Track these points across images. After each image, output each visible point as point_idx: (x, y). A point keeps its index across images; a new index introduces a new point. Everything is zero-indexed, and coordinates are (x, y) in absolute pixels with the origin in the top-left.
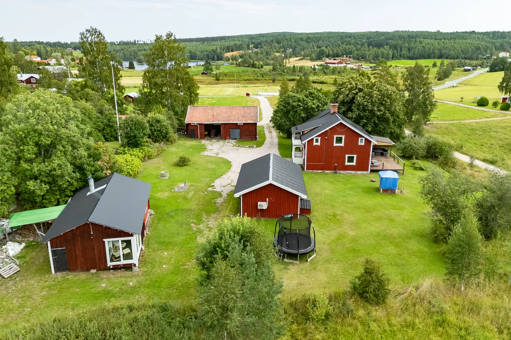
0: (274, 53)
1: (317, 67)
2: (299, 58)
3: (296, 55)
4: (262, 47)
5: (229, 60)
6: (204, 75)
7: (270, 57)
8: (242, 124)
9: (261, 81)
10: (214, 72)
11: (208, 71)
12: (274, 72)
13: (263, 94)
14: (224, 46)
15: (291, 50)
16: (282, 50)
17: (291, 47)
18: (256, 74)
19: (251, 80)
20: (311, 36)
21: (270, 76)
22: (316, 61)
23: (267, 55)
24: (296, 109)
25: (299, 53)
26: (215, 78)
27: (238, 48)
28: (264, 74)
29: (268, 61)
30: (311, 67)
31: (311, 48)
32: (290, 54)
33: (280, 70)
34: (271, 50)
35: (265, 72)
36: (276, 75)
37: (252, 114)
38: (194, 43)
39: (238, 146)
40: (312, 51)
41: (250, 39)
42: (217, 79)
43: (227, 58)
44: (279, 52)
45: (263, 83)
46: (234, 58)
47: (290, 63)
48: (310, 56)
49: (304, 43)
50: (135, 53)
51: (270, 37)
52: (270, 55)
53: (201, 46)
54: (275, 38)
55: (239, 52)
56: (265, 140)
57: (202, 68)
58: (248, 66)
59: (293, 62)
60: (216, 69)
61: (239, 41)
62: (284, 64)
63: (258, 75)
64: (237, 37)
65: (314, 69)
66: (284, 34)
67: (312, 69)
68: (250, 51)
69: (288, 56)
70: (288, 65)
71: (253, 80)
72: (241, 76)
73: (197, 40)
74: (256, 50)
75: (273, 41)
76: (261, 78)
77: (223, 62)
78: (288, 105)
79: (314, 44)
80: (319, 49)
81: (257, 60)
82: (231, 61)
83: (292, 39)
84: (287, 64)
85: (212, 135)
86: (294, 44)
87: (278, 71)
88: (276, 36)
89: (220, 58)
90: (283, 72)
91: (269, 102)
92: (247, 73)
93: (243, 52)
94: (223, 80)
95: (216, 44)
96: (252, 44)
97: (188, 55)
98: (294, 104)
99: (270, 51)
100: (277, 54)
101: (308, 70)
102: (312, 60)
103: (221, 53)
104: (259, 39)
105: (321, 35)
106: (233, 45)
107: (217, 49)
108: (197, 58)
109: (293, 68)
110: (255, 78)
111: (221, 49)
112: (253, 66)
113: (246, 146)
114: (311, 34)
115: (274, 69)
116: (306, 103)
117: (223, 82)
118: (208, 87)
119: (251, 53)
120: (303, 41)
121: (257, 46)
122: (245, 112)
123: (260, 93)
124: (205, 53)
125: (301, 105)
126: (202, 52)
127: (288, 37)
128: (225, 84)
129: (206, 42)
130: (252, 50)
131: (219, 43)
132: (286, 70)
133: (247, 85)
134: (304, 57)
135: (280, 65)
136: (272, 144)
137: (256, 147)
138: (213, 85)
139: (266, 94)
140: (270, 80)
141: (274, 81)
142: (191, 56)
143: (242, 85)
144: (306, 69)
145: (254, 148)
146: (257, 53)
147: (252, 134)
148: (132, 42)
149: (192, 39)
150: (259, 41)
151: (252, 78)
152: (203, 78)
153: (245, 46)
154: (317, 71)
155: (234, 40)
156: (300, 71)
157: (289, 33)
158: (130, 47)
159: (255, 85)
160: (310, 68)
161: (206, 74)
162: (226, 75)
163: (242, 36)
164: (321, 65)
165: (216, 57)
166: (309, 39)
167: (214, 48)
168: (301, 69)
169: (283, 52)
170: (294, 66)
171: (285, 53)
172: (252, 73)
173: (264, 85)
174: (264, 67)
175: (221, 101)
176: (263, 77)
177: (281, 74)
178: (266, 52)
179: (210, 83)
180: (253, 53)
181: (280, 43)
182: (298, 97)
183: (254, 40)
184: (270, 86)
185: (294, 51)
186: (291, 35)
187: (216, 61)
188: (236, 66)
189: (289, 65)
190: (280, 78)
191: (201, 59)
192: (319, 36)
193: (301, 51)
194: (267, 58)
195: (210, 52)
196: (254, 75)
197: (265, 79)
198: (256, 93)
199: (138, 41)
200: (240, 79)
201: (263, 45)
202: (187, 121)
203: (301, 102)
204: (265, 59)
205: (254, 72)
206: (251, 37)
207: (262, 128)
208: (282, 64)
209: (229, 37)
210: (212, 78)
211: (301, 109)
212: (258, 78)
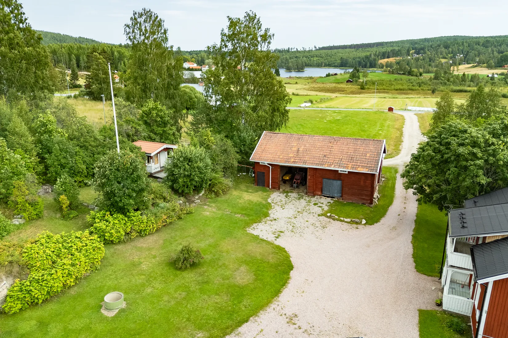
0: (439, 59)
1: (496, 76)
2: (472, 65)
3: (467, 62)
4: (425, 53)
5: (382, 68)
6: (349, 83)
7: (433, 64)
8: (347, 173)
9: (417, 91)
10: (361, 80)
11: (354, 79)
12: (435, 81)
13: (414, 108)
14: (380, 52)
15: (462, 56)
16: (450, 56)
17: (463, 52)
18: (412, 83)
19: (404, 90)
20: (491, 39)
21: (429, 85)
22: (495, 69)
23: (430, 61)
24: (464, 163)
25: (472, 59)
26: (359, 87)
27: (395, 54)
28: (423, 82)
29: (430, 68)
30: (488, 76)
31: (489, 54)
32: (461, 60)
33: (443, 79)
34: (436, 56)
35: (424, 80)
36: (438, 84)
37: (368, 155)
38: (347, 50)
39: (330, 217)
40: (490, 57)
41: (411, 43)
42: (362, 88)
43: (381, 65)
44: (445, 58)
45: (419, 93)
46: (388, 65)
47: (459, 71)
48: (487, 63)
49: (480, 48)
50: (287, 60)
51: (437, 41)
52: (434, 62)
53: (354, 53)
54: (442, 42)
55: (397, 58)
56: (391, 203)
57: (348, 75)
58: (403, 74)
59: (463, 69)
60: (364, 76)
61: (399, 46)
62: (451, 72)
63: (414, 84)
64: (396, 43)
65: (492, 78)
66: (455, 38)
67: (490, 79)
68: (409, 58)
69: (457, 63)
70: (456, 73)
71: (406, 90)
72: (392, 84)
73: (351, 47)
74: (418, 56)
75: (439, 46)
76: (417, 87)
77: (375, 69)
78: (447, 149)
79: (495, 49)
80: (501, 54)
81: (417, 67)
82: (385, 67)
83: (465, 43)
84: (454, 72)
85: (295, 183)
86: (466, 49)
87: (442, 80)
88: (444, 40)
89: (373, 65)
90: (448, 80)
91: (419, 122)
92: (401, 82)
93: (401, 58)
94: (369, 89)
95: (372, 50)
96: (413, 49)
97: (339, 62)
98: (461, 150)
99: (434, 56)
100: (443, 61)
101: (483, 79)
102: (489, 67)
103: (375, 60)
104: (422, 44)
105: (505, 38)
106: (390, 51)
107: (370, 55)
108: (348, 65)
109: (462, 77)
110: (410, 87)
111: (375, 55)
112: (410, 73)
113: (346, 220)
114: (492, 37)
115: (436, 78)
116: (494, 150)
117: (368, 92)
118: (346, 97)
119: (410, 59)
120: (479, 45)
121: (419, 51)
122: (355, 150)
123: (409, 108)
124: (358, 59)
125: (480, 155)
126: (354, 59)
127: (460, 41)
128: (370, 93)
129: (360, 49)
130: (413, 56)
131: (375, 49)
132: (452, 79)
133: (398, 96)
134: (479, 64)
135: (445, 73)
136: (401, 217)
137: (365, 224)
138: (356, 94)
139: (418, 109)
140: (428, 90)
141: (433, 92)
142: (342, 63)
143: (390, 96)
144: (481, 77)
145: (360, 227)
146: (417, 60)
147: (365, 192)
148: (286, 49)
149: (346, 46)
150: (423, 46)
151: (405, 87)
152: (347, 86)
153: (404, 52)
154: (496, 80)
155: (392, 46)
156: (472, 80)
157: (461, 36)
158: (283, 54)
159: (407, 96)
160: (486, 77)
161: (351, 82)
162: (373, 83)
163: (402, 42)
164: (502, 74)
165: (368, 64)
166: (487, 42)
167: (368, 54)
168: (474, 79)
169: (451, 58)
170: (464, 75)
171: (454, 59)
172: (407, 81)
173: (419, 96)
174: (424, 75)
175: (349, 118)
176: (420, 87)
177: (445, 84)
178: (430, 59)
179: (353, 93)
180: (412, 59)
181: (449, 47)
182: (474, 134)
183: (416, 46)
184: (427, 98)
185: (465, 58)
186: (463, 39)
187: (368, 68)
188: (388, 74)
189: (458, 74)
190: (442, 88)
191: (351, 66)
192: (502, 39)
193: (475, 56)
194: (430, 65)
195: (363, 58)
196: (408, 84)
197: (422, 90)
198: (404, 108)
199: (292, 49)
200: (390, 88)
201: (426, 50)
202: (252, 159)
203: (480, 148)
204: (426, 66)
205: (409, 80)
206: (413, 42)
207: (393, 171)
208: (448, 71)
209: (387, 43)
210: (357, 87)
211: (479, 165)
212: (414, 88)
